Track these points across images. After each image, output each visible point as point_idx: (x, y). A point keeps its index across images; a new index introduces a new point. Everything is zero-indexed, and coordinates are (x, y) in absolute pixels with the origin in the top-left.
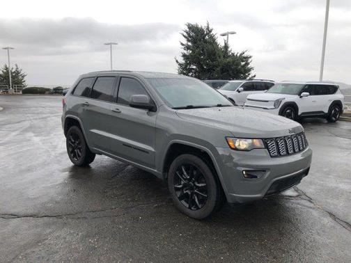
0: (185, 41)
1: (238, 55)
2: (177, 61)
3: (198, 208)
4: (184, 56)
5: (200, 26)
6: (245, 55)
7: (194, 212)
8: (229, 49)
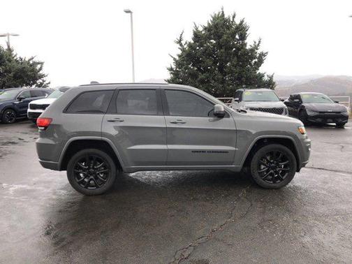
1: (27, 60)
6: (36, 60)
8: (14, 53)
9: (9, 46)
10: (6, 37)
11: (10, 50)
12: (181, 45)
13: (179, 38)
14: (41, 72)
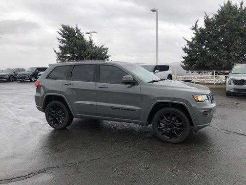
0: (60, 37)
1: (100, 47)
2: (55, 51)
3: (177, 137)
4: (61, 47)
5: (71, 27)
6: (104, 47)
7: (174, 140)
8: (93, 43)
9: (90, 40)
10: (89, 35)
11: (91, 42)
12: (196, 31)
13: (194, 26)
14: (107, 54)
